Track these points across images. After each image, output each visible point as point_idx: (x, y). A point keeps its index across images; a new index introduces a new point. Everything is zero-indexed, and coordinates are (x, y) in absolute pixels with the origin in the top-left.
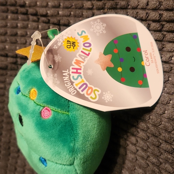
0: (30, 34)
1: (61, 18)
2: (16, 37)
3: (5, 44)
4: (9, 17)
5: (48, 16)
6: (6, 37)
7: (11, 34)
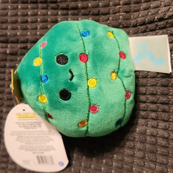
0: (40, 20)
1: (70, 3)
2: (26, 24)
3: (16, 31)
4: (19, 7)
5: (58, 2)
6: (17, 24)
7: (22, 21)
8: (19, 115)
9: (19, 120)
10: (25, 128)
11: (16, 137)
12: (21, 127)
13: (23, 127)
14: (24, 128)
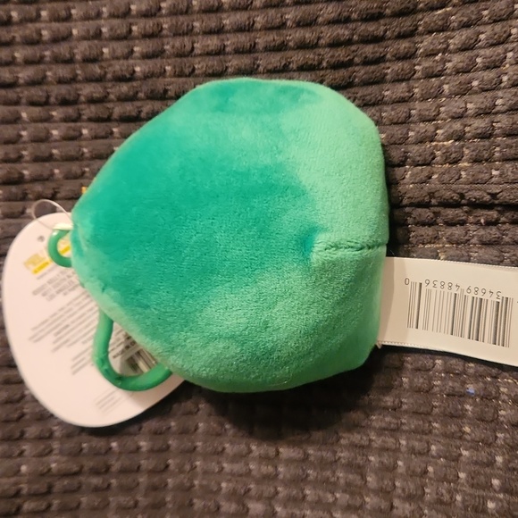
8: (34, 264)
9: (39, 278)
10: (65, 294)
11: (51, 338)
12: (52, 297)
13: (58, 292)
14: (61, 295)
